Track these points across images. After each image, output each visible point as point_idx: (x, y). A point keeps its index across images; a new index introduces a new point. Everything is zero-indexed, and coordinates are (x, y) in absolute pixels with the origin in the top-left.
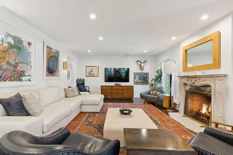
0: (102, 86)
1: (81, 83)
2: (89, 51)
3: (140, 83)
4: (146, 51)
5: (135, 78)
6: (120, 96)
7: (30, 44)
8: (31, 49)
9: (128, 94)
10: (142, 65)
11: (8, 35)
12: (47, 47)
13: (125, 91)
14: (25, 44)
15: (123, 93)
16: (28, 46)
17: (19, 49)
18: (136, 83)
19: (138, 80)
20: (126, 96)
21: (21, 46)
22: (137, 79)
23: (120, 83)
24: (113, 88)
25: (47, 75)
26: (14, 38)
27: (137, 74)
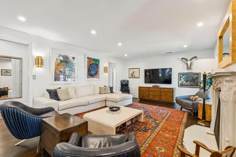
0: (139, 87)
1: (124, 83)
2: (126, 55)
3: (187, 86)
4: (185, 46)
5: (180, 78)
6: (157, 99)
7: (74, 58)
8: (75, 61)
9: (166, 98)
10: (189, 63)
11: (60, 55)
12: (88, 58)
13: (163, 94)
14: (71, 59)
15: (160, 96)
16: (72, 59)
17: (67, 62)
18: (182, 85)
19: (184, 82)
20: (164, 98)
21: (68, 60)
22: (183, 80)
23: (159, 85)
24: (150, 89)
25: (88, 77)
26: (63, 57)
27: (183, 75)
